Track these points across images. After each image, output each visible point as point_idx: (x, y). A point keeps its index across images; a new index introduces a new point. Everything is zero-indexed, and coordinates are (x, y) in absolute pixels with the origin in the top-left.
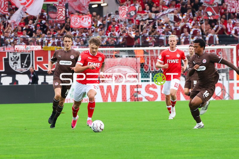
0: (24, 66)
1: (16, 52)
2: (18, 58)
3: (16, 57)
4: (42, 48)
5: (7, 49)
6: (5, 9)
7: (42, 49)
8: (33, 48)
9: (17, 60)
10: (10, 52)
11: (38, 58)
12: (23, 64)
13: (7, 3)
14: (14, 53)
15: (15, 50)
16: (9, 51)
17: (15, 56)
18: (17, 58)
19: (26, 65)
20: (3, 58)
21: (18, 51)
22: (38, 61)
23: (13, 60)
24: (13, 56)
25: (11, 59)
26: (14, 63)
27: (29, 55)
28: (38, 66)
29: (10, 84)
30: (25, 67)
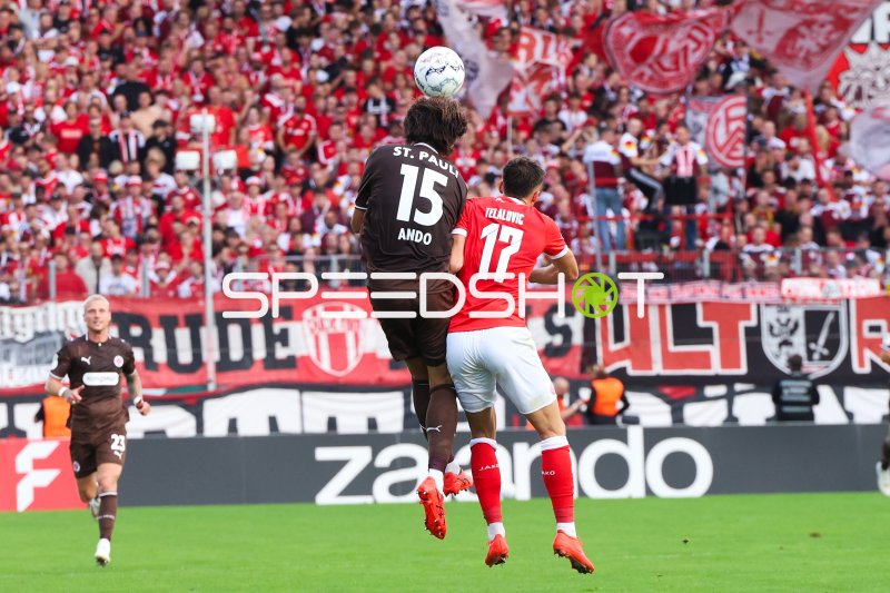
0: (816, 356)
1: (788, 302)
2: (796, 325)
3: (789, 320)
4: (883, 287)
5: (754, 293)
6: (734, 149)
7: (885, 293)
8: (850, 288)
9: (793, 332)
10: (767, 305)
11: (867, 323)
12: (813, 346)
13: (738, 129)
14: (778, 305)
15: (783, 298)
16: (762, 299)
17: (784, 317)
18: (791, 325)
19: (826, 352)
20: (742, 325)
21: (794, 299)
22: (867, 334)
23: (776, 331)
24: (778, 320)
25: (771, 328)
26: (781, 345)
27: (837, 314)
28: (869, 355)
29: (768, 420)
30: (823, 358)
